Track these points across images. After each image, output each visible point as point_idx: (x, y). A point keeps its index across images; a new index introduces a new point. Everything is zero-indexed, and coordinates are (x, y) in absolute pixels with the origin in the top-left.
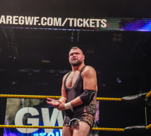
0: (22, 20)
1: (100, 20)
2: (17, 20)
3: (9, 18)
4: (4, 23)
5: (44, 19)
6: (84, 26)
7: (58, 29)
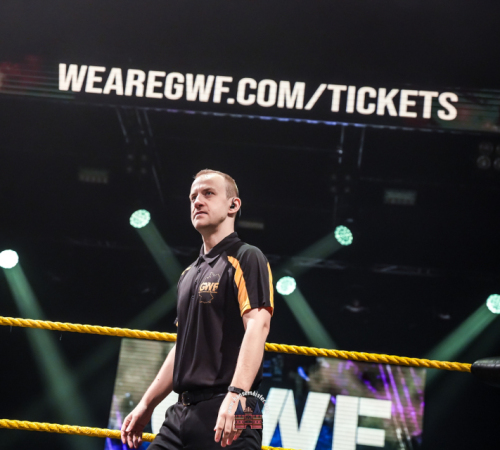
0: (176, 86)
1: (435, 94)
2: (159, 84)
3: (136, 77)
4: (120, 92)
5: (248, 85)
6: (381, 112)
7: (291, 119)
